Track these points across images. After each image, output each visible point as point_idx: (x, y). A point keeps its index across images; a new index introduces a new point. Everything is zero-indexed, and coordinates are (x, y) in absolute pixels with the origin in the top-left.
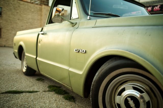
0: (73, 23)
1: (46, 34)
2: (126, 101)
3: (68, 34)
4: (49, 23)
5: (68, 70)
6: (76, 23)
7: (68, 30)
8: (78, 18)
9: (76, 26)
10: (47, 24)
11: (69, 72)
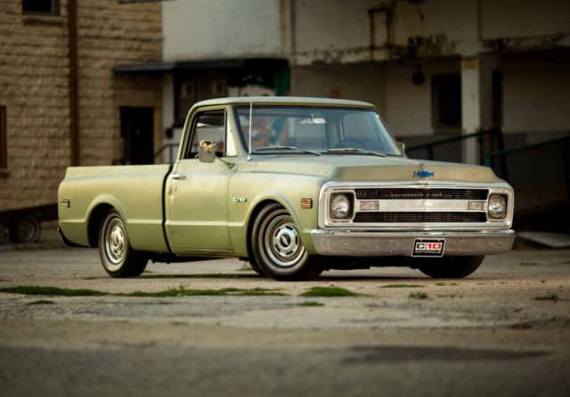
0: (229, 164)
1: (184, 178)
2: (281, 240)
3: (224, 179)
4: (185, 158)
5: (227, 226)
6: (234, 165)
7: (222, 173)
8: (236, 156)
9: (234, 168)
10: (180, 159)
11: (229, 228)
